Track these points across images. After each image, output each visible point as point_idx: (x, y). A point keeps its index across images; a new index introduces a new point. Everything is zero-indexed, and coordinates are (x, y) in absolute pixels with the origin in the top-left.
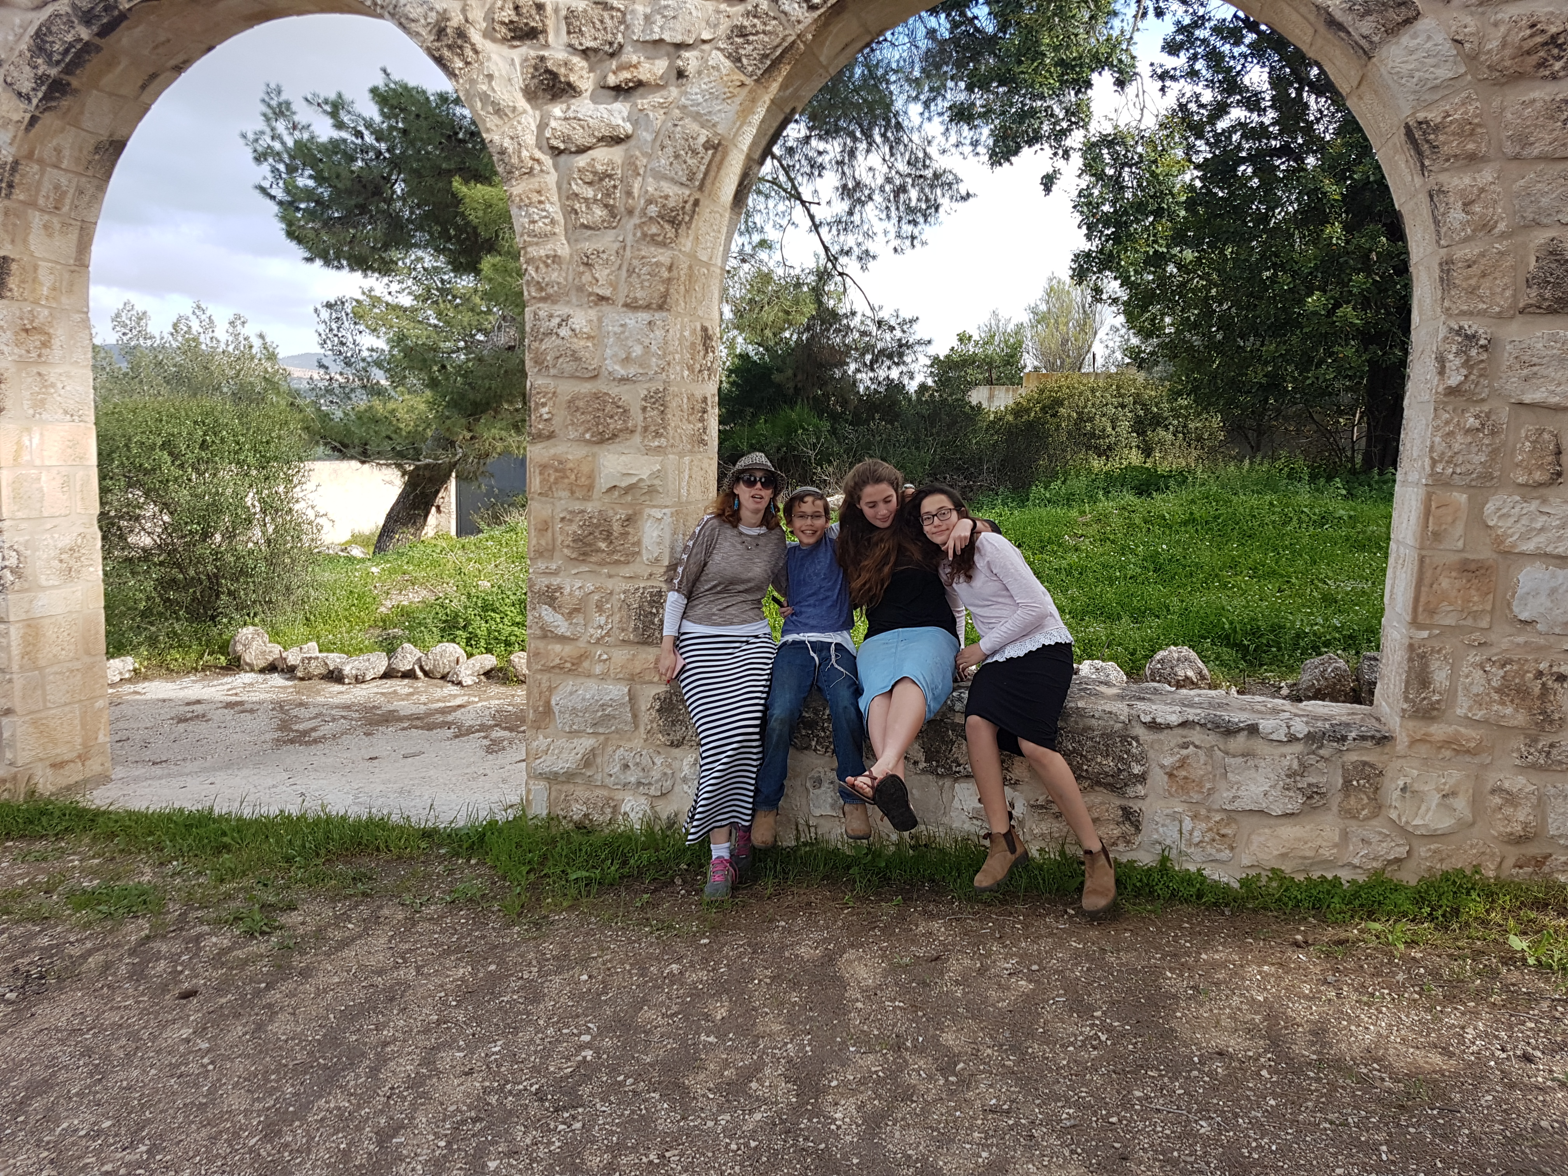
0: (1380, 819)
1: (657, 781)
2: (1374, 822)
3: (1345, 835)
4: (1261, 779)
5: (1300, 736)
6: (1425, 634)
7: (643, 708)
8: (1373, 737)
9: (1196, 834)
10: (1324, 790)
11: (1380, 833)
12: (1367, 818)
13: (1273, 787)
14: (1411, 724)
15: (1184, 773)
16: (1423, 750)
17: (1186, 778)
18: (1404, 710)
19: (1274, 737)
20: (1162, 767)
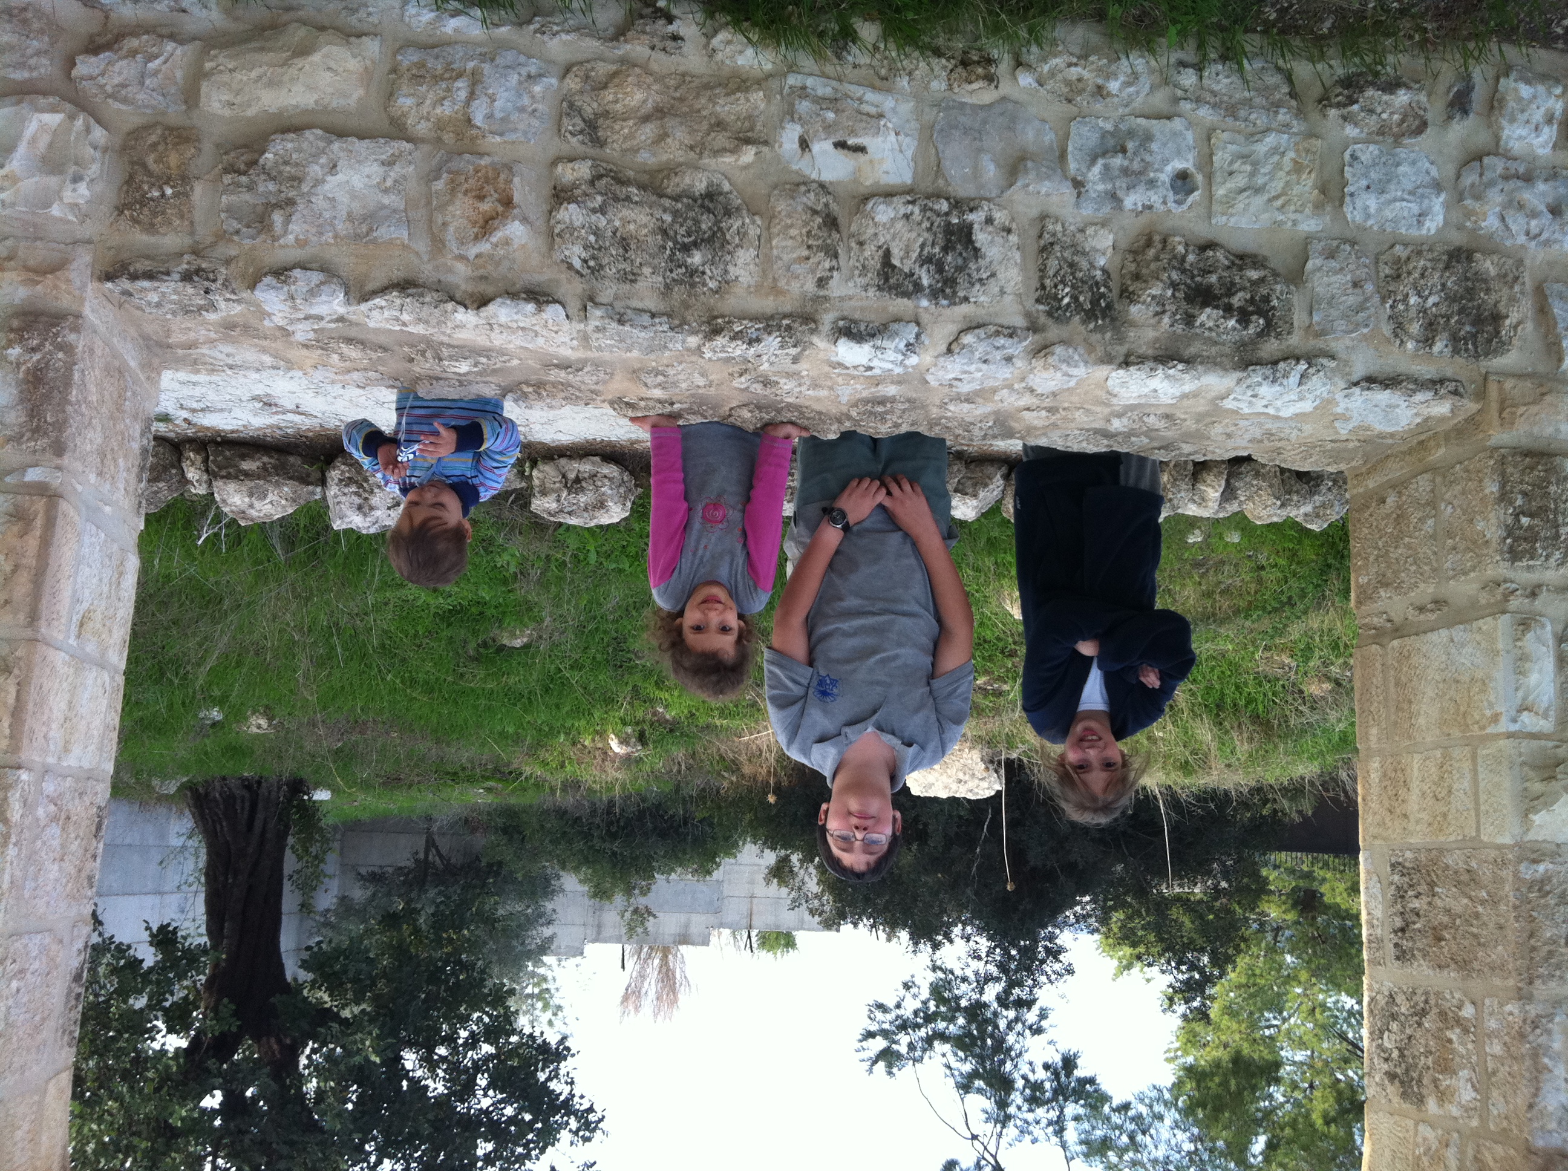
0: (127, 127)
1: (1491, 184)
2: (136, 121)
3: (191, 97)
4: (343, 198)
5: (268, 280)
6: (33, 475)
7: (1529, 326)
8: (134, 277)
9: (463, 95)
10: (227, 179)
11: (125, 101)
12: (147, 128)
13: (318, 182)
14: (65, 302)
15: (486, 206)
16: (40, 253)
17: (481, 198)
18: (76, 329)
19: (316, 277)
20: (525, 220)
